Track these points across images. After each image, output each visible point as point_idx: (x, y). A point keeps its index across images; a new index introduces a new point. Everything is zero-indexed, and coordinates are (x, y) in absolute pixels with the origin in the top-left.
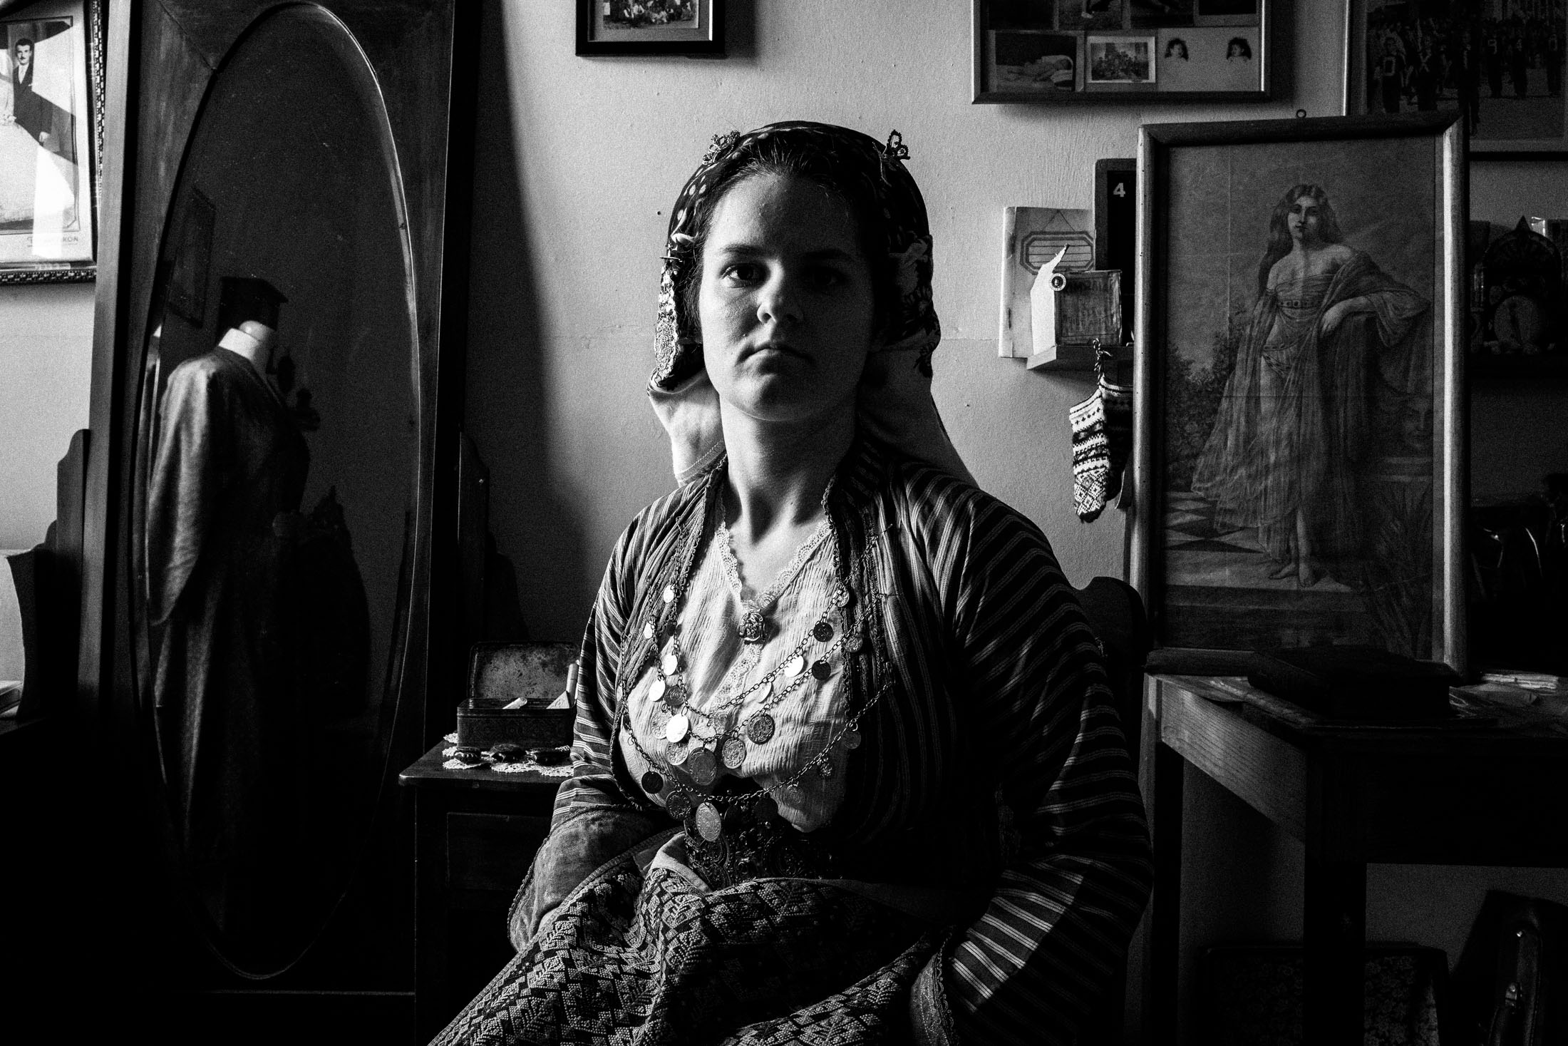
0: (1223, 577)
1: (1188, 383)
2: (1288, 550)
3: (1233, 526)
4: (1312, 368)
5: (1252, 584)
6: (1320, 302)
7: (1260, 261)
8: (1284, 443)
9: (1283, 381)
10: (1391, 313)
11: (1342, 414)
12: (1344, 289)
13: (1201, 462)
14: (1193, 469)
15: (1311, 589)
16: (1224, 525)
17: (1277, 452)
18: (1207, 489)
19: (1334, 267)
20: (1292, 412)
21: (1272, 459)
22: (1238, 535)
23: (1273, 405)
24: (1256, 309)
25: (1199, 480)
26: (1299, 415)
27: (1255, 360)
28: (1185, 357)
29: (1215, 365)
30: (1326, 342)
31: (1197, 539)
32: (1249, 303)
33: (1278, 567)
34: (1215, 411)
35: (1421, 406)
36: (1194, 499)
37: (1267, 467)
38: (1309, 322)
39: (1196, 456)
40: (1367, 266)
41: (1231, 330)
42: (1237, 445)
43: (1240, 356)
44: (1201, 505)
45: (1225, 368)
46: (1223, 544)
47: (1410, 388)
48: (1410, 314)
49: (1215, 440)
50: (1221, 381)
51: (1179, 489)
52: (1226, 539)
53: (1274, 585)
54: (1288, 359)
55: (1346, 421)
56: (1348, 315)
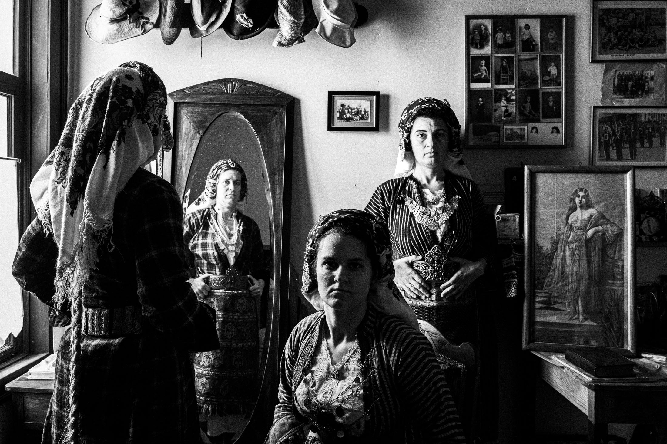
0: (554, 319)
1: (542, 254)
2: (576, 311)
3: (557, 302)
4: (584, 249)
5: (563, 321)
6: (586, 228)
7: (566, 213)
8: (574, 274)
9: (574, 254)
10: (610, 233)
11: (593, 266)
12: (595, 223)
13: (546, 280)
14: (544, 282)
15: (584, 324)
16: (554, 302)
17: (572, 277)
18: (548, 289)
19: (591, 216)
20: (577, 264)
21: (570, 280)
22: (558, 305)
23: (571, 261)
24: (565, 229)
25: (546, 286)
26: (579, 265)
27: (564, 247)
28: (541, 245)
29: (551, 248)
30: (588, 241)
31: (546, 306)
32: (562, 227)
33: (572, 316)
34: (551, 263)
35: (620, 263)
36: (544, 293)
37: (569, 282)
38: (583, 234)
39: (545, 278)
40: (602, 216)
41: (556, 236)
42: (558, 275)
43: (560, 245)
44: (547, 295)
45: (555, 249)
46: (554, 308)
47: (616, 258)
48: (615, 233)
49: (551, 273)
50: (553, 253)
51: (539, 289)
52: (555, 306)
53: (571, 322)
54: (575, 247)
55: (595, 268)
56: (596, 232)
